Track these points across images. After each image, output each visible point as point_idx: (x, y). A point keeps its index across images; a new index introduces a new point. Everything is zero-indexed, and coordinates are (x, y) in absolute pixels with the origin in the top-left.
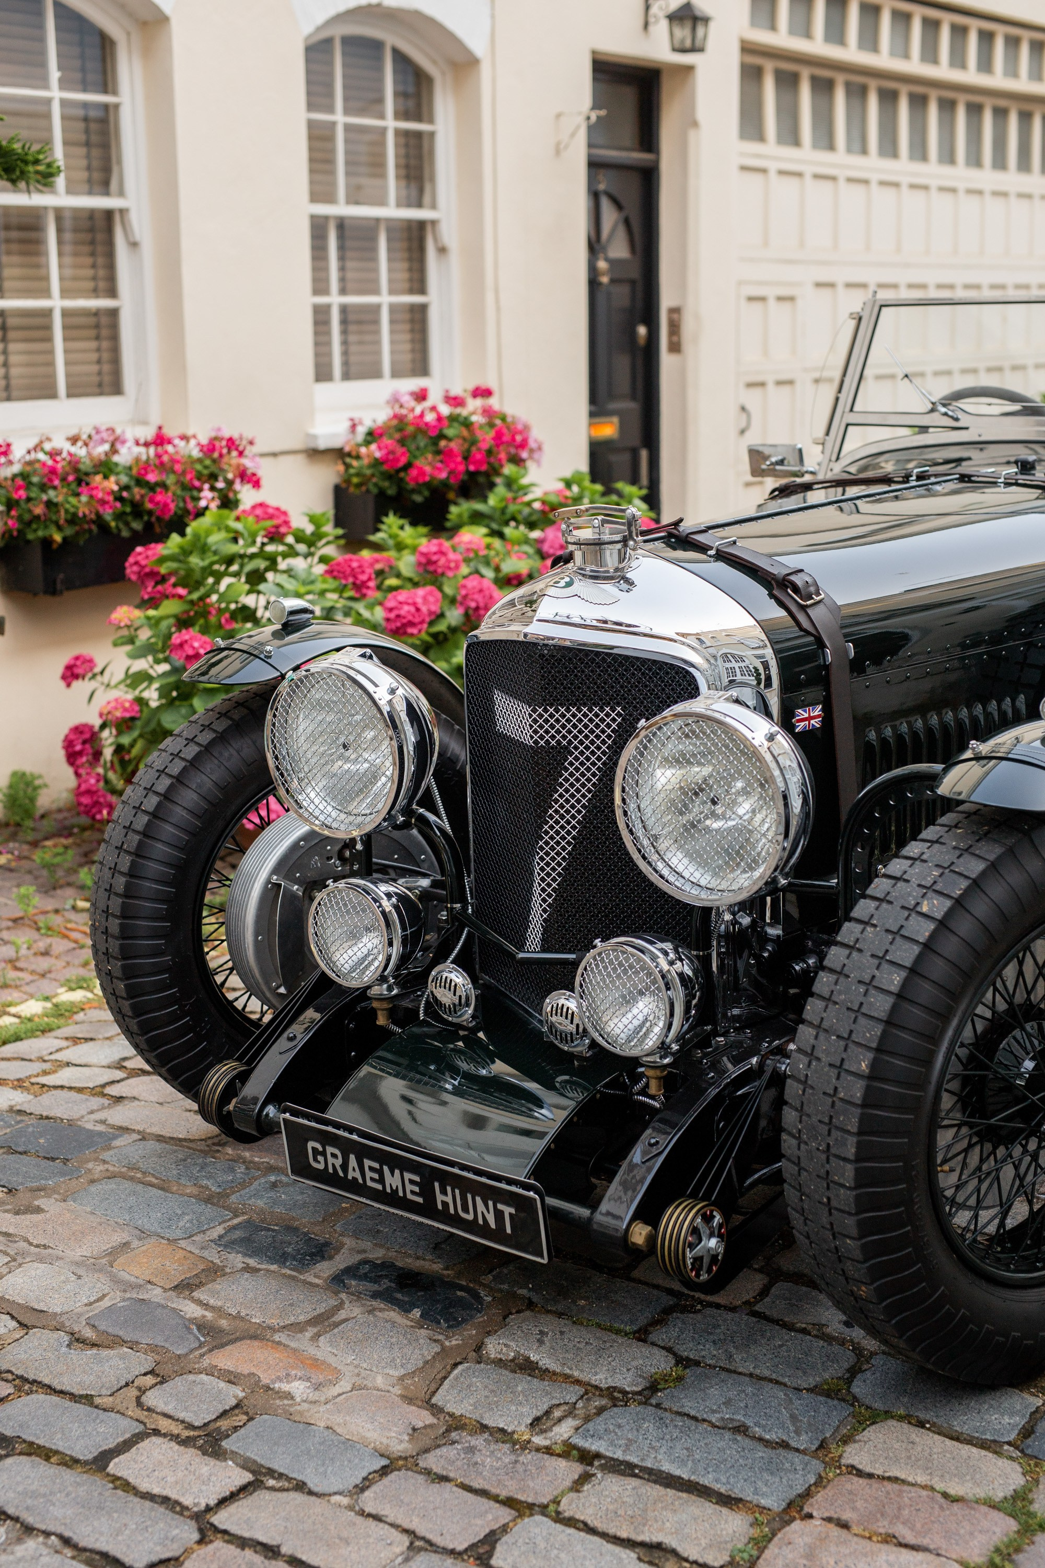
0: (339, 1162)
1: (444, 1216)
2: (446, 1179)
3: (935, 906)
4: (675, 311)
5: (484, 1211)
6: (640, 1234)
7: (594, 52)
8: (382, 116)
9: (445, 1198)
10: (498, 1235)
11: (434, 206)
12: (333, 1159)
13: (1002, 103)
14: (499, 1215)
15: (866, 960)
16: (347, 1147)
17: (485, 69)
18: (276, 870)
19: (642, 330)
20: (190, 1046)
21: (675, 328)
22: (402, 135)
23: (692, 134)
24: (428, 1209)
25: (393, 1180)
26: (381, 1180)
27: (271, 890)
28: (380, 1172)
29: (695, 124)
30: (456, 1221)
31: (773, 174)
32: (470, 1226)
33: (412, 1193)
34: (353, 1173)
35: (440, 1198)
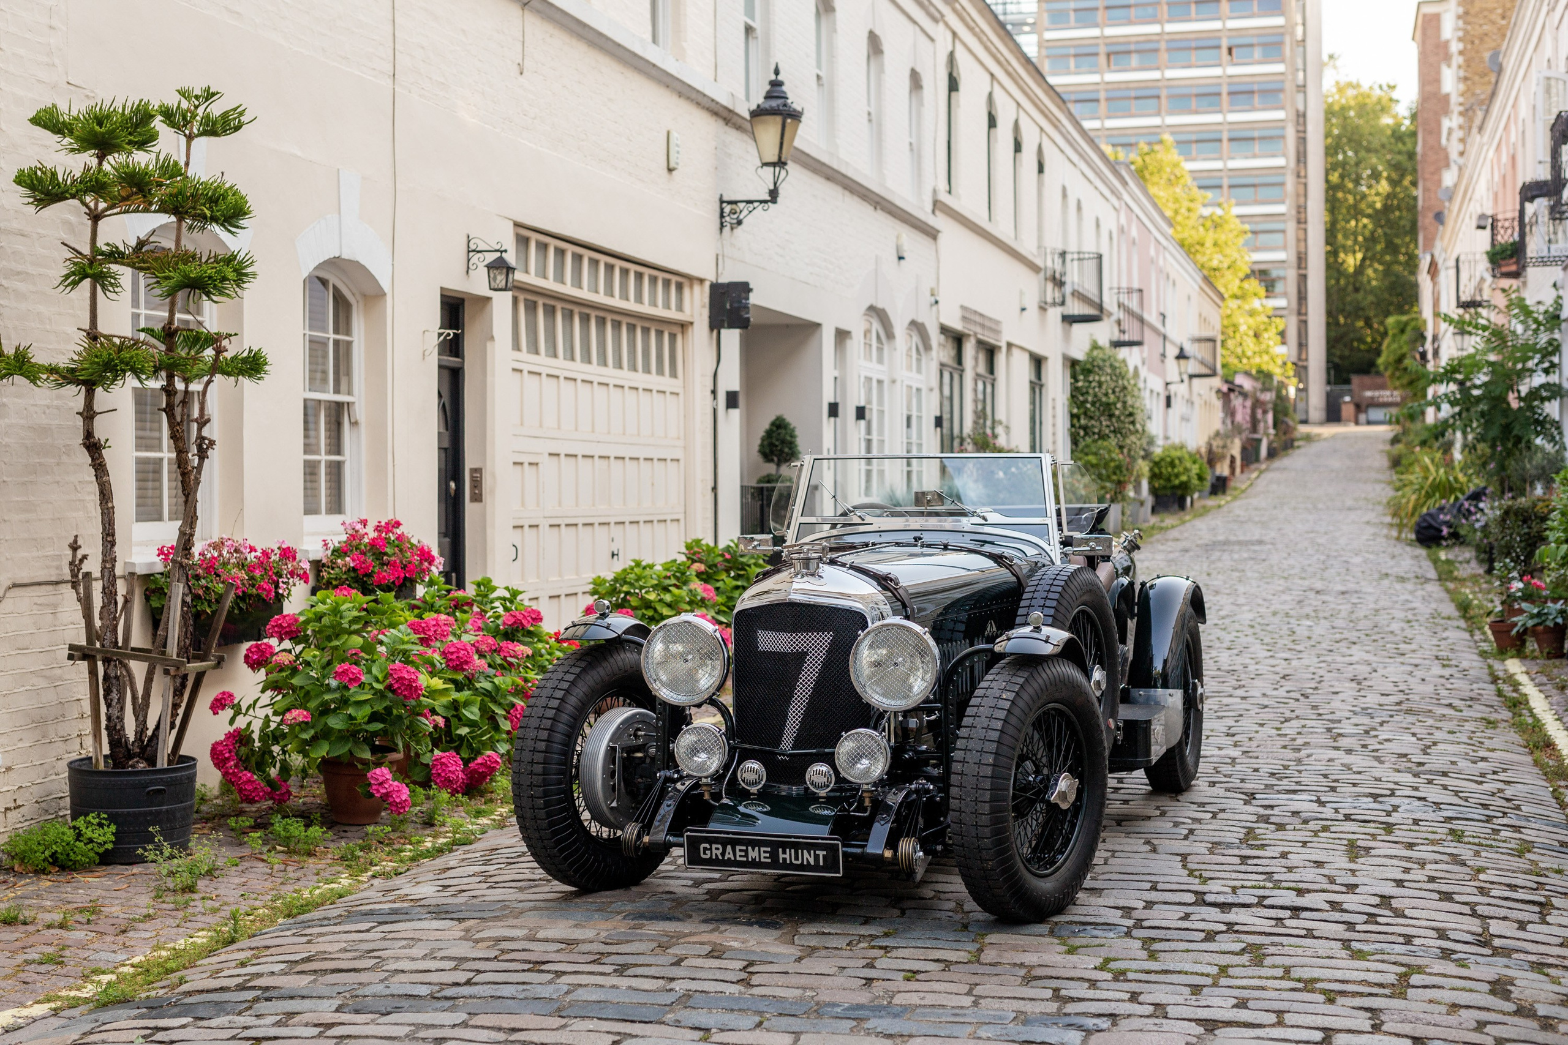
0: (719, 852)
1: (786, 866)
2: (785, 846)
3: (1011, 696)
4: (477, 471)
5: (808, 857)
6: (888, 854)
7: (442, 289)
8: (326, 331)
9: (783, 856)
10: (816, 868)
11: (350, 393)
12: (717, 850)
13: (647, 325)
14: (817, 857)
15: (983, 719)
16: (724, 843)
17: (389, 298)
18: (611, 740)
19: (453, 485)
20: (571, 835)
21: (477, 484)
22: (337, 343)
23: (489, 345)
24: (775, 863)
25: (753, 854)
26: (746, 856)
27: (611, 750)
28: (746, 851)
29: (492, 338)
30: (792, 867)
31: (544, 376)
32: (801, 867)
33: (765, 858)
34: (729, 855)
35: (781, 856)
